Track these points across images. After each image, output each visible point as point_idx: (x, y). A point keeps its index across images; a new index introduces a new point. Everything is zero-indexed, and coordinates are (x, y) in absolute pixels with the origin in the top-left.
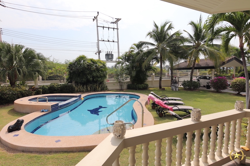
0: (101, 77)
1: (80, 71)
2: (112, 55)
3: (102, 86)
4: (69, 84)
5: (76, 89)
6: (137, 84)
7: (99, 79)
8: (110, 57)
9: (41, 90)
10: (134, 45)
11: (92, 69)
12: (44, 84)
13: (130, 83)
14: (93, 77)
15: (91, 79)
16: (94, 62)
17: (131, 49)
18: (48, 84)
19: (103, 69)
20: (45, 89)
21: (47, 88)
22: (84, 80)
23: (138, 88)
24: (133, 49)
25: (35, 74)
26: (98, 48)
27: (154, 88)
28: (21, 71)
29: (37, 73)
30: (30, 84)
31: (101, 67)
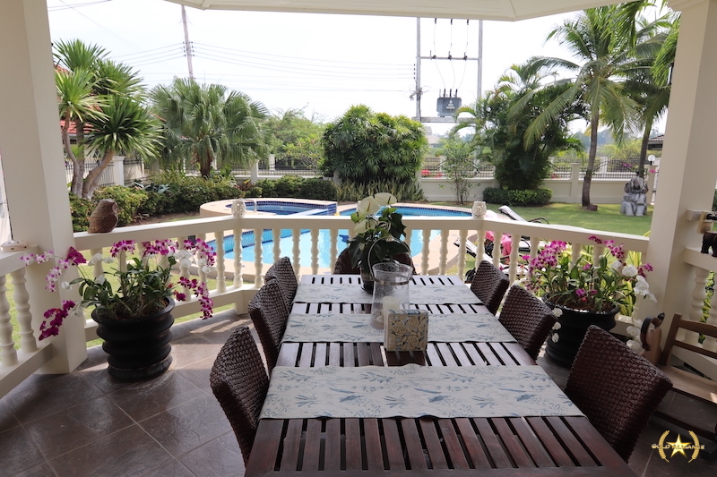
0: (403, 163)
1: (349, 146)
2: (457, 101)
3: (406, 189)
4: (325, 179)
5: (339, 192)
6: (509, 189)
7: (399, 170)
8: (451, 106)
9: (260, 190)
10: (514, 68)
11: (379, 142)
12: (267, 176)
13: (493, 186)
14: (382, 164)
15: (376, 168)
16: (386, 124)
17: (503, 83)
18: (274, 176)
19: (411, 143)
20: (269, 187)
21: (273, 185)
22: (359, 170)
23: (513, 201)
24: (507, 83)
25: (245, 151)
26: (418, 80)
27: (564, 203)
28: (217, 144)
29: (250, 149)
30: (241, 176)
31: (404, 137)
